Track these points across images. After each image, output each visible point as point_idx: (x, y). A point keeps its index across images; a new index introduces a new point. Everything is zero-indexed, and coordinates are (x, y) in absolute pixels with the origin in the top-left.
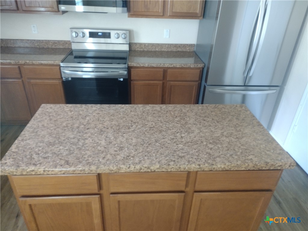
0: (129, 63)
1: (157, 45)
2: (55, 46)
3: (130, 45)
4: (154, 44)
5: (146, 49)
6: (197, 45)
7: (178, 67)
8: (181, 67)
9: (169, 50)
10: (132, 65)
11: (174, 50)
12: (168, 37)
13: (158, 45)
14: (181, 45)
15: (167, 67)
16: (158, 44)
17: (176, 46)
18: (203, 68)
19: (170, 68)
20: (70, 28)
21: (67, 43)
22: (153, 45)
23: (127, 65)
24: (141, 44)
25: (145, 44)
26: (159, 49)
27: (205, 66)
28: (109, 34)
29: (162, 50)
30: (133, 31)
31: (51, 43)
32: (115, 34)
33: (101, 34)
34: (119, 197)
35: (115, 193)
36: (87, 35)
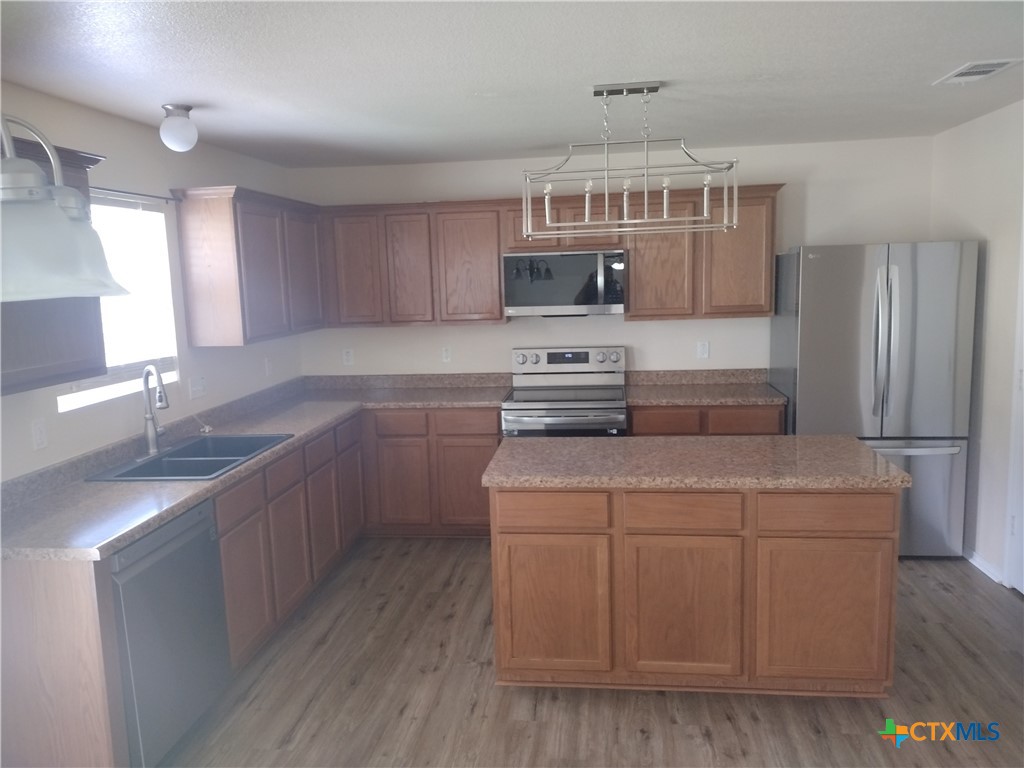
0: (629, 400)
2: (481, 383)
3: (627, 374)
4: (676, 371)
5: (661, 382)
6: (771, 369)
7: (731, 404)
8: (736, 404)
9: (711, 383)
10: (635, 404)
11: (722, 380)
12: (706, 356)
13: (686, 373)
14: (737, 370)
15: (708, 406)
16: (686, 371)
17: (724, 373)
18: (786, 407)
19: (713, 406)
20: (515, 348)
21: (502, 377)
22: (674, 373)
23: (624, 402)
24: (649, 373)
25: (657, 373)
26: (688, 382)
27: (788, 402)
28: (587, 353)
29: (695, 383)
30: (632, 348)
31: (473, 379)
32: (598, 354)
33: (570, 356)
34: (638, 540)
35: (632, 533)
36: (544, 359)
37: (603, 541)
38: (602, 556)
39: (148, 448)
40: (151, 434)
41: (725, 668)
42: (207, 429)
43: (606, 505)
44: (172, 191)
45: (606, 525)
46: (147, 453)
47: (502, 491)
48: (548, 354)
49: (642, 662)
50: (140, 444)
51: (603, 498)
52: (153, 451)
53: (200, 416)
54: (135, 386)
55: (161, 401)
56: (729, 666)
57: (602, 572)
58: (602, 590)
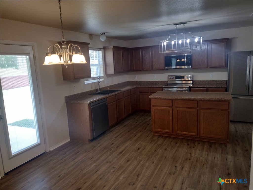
7: (213, 87)
12: (212, 77)
27: (227, 87)
28: (184, 76)
34: (178, 109)
35: (177, 107)
37: (171, 109)
38: (171, 112)
39: (98, 91)
40: (99, 88)
41: (194, 134)
42: (108, 89)
43: (171, 102)
44: (103, 47)
45: (171, 106)
46: (98, 92)
47: (153, 99)
48: (176, 77)
49: (178, 132)
50: (97, 90)
51: (171, 101)
52: (99, 91)
53: (107, 87)
54: (96, 81)
55: (100, 83)
56: (195, 134)
57: (171, 114)
58: (171, 118)
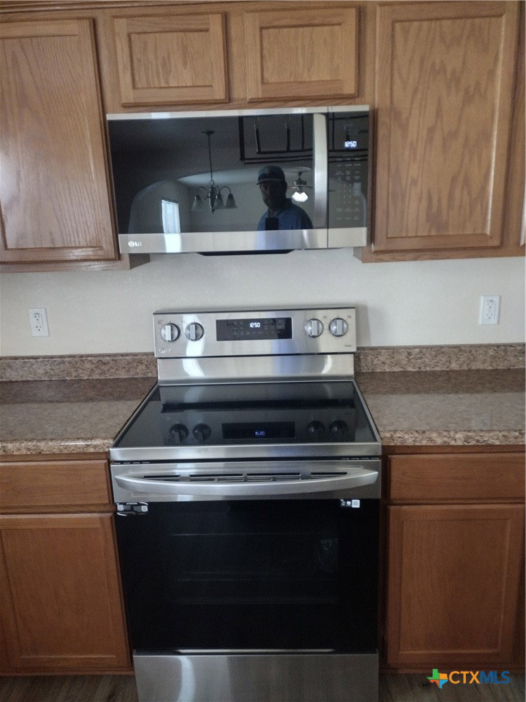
0: (386, 436)
1: (456, 350)
2: (103, 373)
3: (358, 356)
4: (441, 347)
5: (414, 367)
9: (500, 367)
10: (397, 443)
11: (520, 364)
12: (496, 321)
13: (459, 350)
16: (458, 347)
20: (154, 312)
21: (140, 362)
22: (438, 351)
23: (378, 443)
24: (394, 350)
25: (408, 350)
26: (461, 365)
29: (474, 368)
32: (308, 322)
33: (258, 325)
36: (211, 330)
48: (218, 322)
